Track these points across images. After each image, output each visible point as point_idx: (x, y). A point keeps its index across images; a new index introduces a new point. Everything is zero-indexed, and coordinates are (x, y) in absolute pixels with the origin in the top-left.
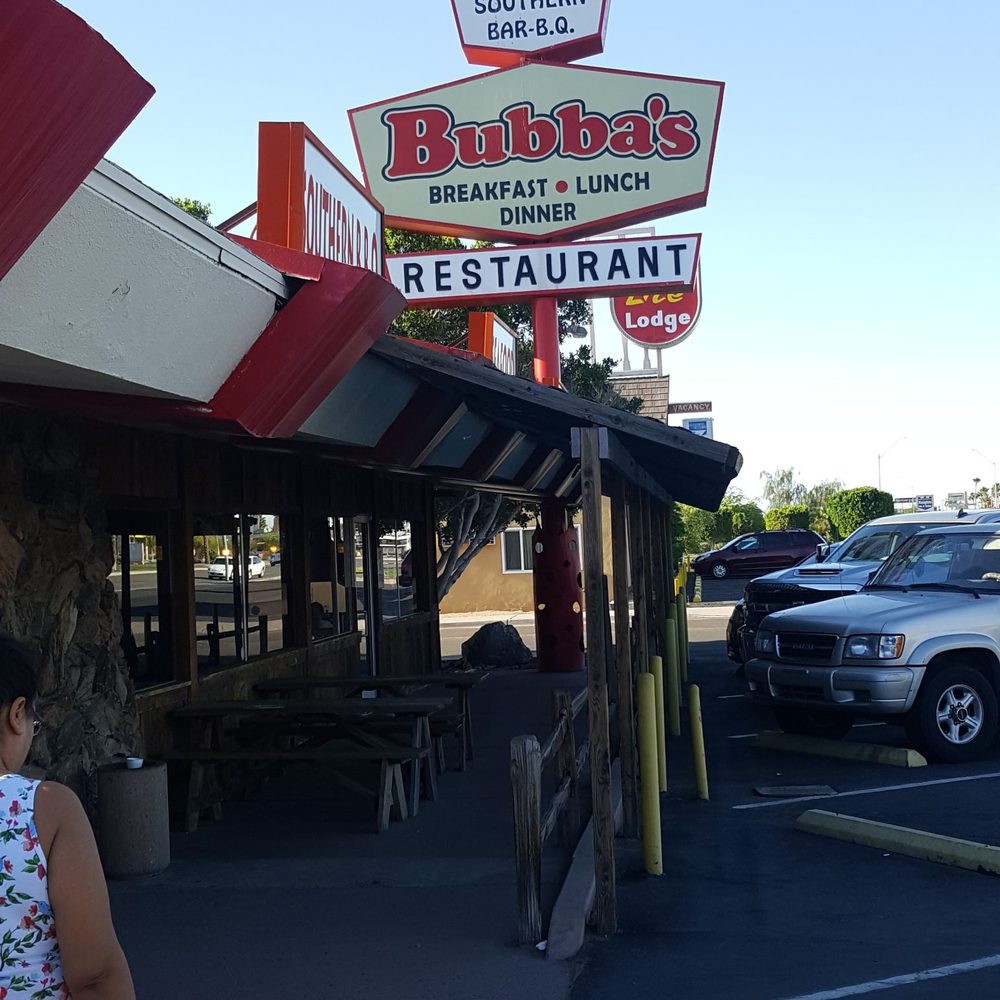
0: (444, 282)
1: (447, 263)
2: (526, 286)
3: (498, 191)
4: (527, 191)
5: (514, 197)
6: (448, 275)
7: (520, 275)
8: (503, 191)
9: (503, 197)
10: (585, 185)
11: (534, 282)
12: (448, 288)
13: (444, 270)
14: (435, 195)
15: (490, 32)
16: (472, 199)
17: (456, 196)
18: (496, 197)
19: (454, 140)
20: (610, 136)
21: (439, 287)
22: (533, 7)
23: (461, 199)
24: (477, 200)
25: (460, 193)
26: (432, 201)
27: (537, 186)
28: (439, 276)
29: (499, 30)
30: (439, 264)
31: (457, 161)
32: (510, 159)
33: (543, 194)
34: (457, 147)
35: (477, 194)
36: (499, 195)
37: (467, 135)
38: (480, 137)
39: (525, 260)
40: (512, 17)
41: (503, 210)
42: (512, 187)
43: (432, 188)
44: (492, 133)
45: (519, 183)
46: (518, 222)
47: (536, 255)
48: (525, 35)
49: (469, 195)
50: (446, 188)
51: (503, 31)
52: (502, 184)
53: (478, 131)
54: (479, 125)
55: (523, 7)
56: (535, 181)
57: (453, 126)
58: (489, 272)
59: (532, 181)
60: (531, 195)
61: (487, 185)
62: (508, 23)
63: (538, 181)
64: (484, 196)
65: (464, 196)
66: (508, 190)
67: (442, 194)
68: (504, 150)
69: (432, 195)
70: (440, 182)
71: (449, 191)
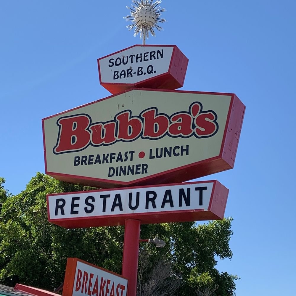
0: (75, 209)
1: (78, 198)
2: (117, 211)
3: (109, 159)
4: (124, 158)
5: (117, 161)
6: (78, 205)
7: (114, 205)
8: (112, 158)
9: (111, 162)
10: (154, 154)
11: (121, 209)
12: (77, 212)
13: (76, 202)
14: (77, 161)
15: (114, 75)
16: (95, 163)
17: (87, 162)
18: (107, 162)
19: (90, 131)
20: (169, 126)
21: (72, 212)
22: (137, 62)
23: (90, 163)
24: (98, 163)
25: (90, 160)
26: (75, 165)
27: (129, 155)
28: (73, 205)
29: (119, 74)
30: (74, 199)
31: (90, 143)
32: (117, 141)
33: (131, 159)
34: (91, 135)
35: (98, 161)
36: (109, 161)
37: (97, 129)
38: (103, 130)
39: (118, 196)
40: (126, 67)
41: (110, 169)
42: (116, 156)
43: (76, 158)
44: (110, 127)
45: (120, 154)
46: (117, 175)
47: (124, 193)
48: (132, 76)
49: (94, 161)
50: (83, 157)
51: (121, 75)
52: (112, 154)
53: (103, 127)
54: (103, 123)
55: (132, 62)
56: (129, 152)
57: (91, 124)
58: (98, 203)
59: (127, 153)
60: (125, 160)
61: (104, 155)
62: (123, 71)
63: (130, 152)
64: (102, 162)
65: (91, 162)
66: (114, 158)
67: (80, 160)
68: (115, 137)
69: (75, 161)
70: (80, 154)
71: (84, 159)
